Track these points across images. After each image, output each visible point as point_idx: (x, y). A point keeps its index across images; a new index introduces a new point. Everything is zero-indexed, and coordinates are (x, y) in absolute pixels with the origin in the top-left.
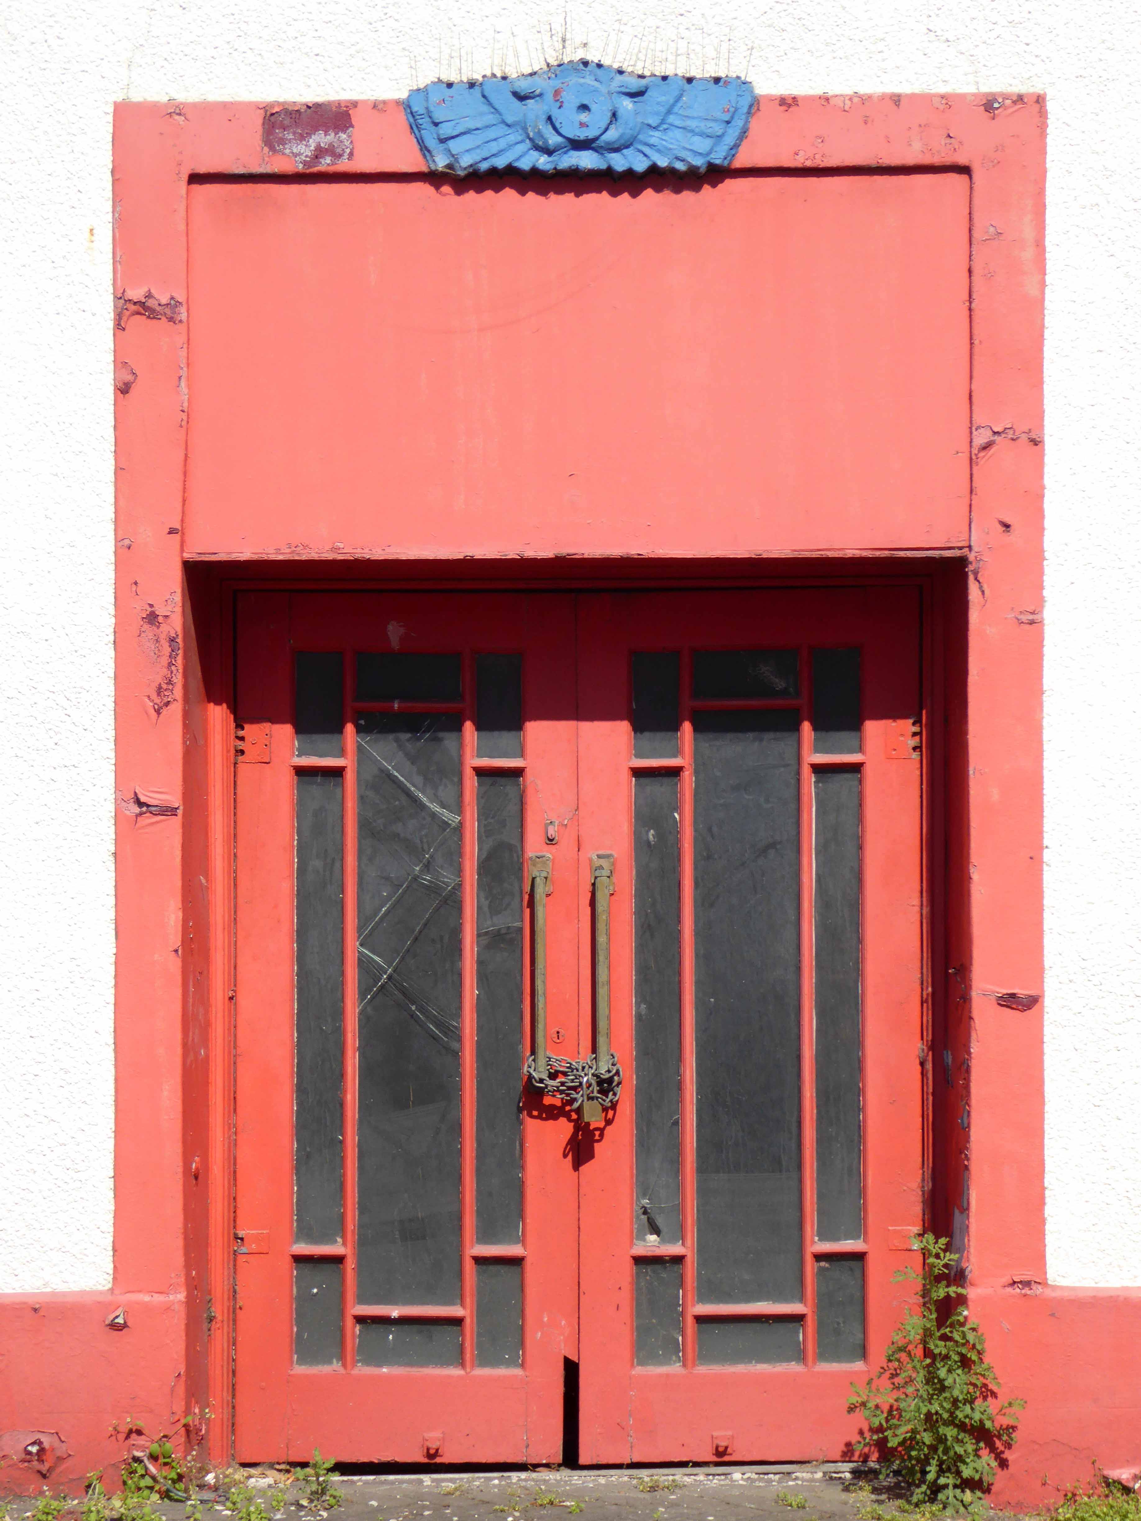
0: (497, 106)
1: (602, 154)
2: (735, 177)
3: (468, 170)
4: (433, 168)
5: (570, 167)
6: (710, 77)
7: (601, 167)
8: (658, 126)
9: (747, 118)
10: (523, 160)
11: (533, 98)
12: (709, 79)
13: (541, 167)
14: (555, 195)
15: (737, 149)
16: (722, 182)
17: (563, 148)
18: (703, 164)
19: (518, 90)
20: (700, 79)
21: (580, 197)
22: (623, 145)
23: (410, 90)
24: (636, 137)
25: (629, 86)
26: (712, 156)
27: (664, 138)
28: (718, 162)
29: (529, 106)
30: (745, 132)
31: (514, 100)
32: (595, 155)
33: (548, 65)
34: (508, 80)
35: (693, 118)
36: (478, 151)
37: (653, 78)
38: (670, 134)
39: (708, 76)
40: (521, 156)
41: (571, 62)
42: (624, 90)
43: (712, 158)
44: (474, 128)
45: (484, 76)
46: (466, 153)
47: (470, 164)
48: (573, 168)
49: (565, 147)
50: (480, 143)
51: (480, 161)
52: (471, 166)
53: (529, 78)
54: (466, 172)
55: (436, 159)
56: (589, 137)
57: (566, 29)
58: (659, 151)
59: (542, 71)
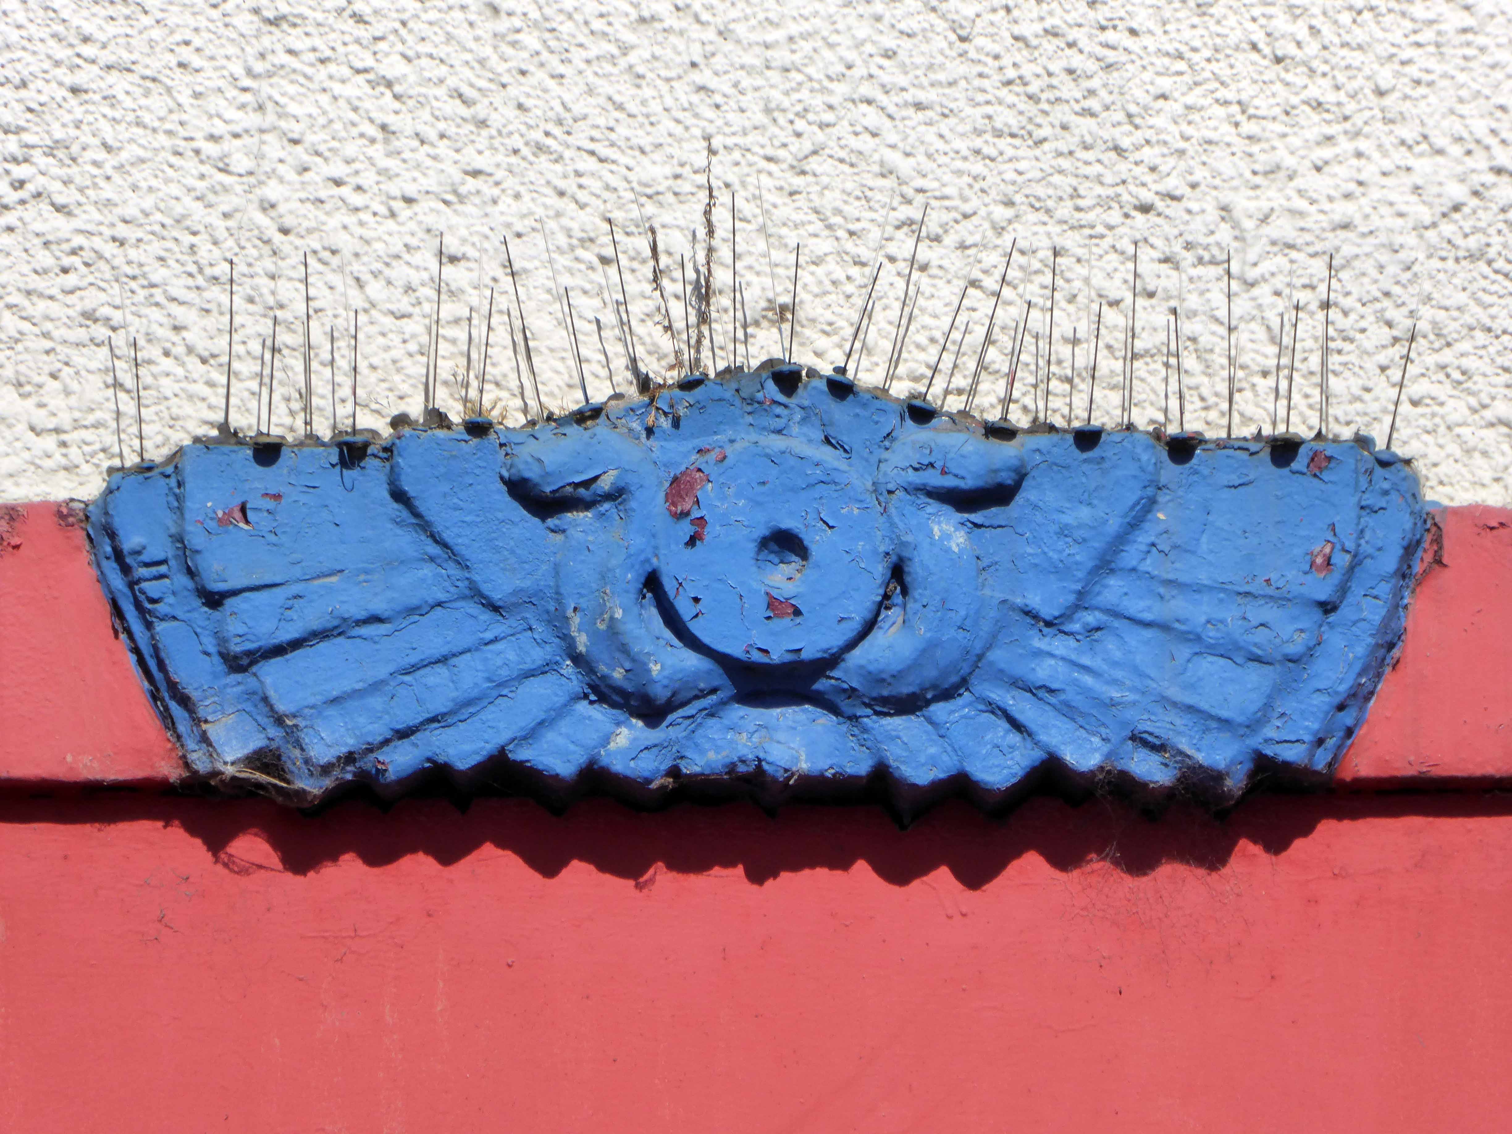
0: (447, 536)
1: (853, 718)
2: (1354, 814)
3: (336, 772)
4: (201, 763)
5: (731, 768)
6: (1258, 437)
7: (851, 769)
8: (1067, 616)
9: (1398, 594)
10: (551, 737)
11: (587, 505)
12: (1254, 447)
13: (618, 766)
14: (673, 875)
15: (1362, 709)
16: (1306, 829)
17: (702, 694)
18: (1232, 762)
19: (532, 473)
20: (1221, 445)
21: (770, 883)
22: (934, 687)
23: (111, 471)
24: (980, 657)
25: (953, 467)
26: (1269, 732)
27: (1086, 661)
28: (1291, 754)
29: (575, 534)
30: (1391, 646)
31: (518, 512)
32: (825, 720)
33: (644, 383)
34: (492, 436)
35: (1198, 589)
36: (376, 702)
37: (1043, 440)
38: (1110, 645)
39: (1249, 431)
40: (541, 723)
41: (730, 373)
42: (934, 479)
43: (1267, 741)
44: (362, 615)
45: (399, 421)
46: (332, 711)
47: (344, 750)
48: (742, 768)
49: (714, 691)
50: (382, 671)
51: (386, 742)
52: (350, 758)
53: (574, 430)
54: (328, 783)
55: (213, 731)
56: (805, 655)
57: (710, 250)
58: (1068, 711)
59: (621, 404)
